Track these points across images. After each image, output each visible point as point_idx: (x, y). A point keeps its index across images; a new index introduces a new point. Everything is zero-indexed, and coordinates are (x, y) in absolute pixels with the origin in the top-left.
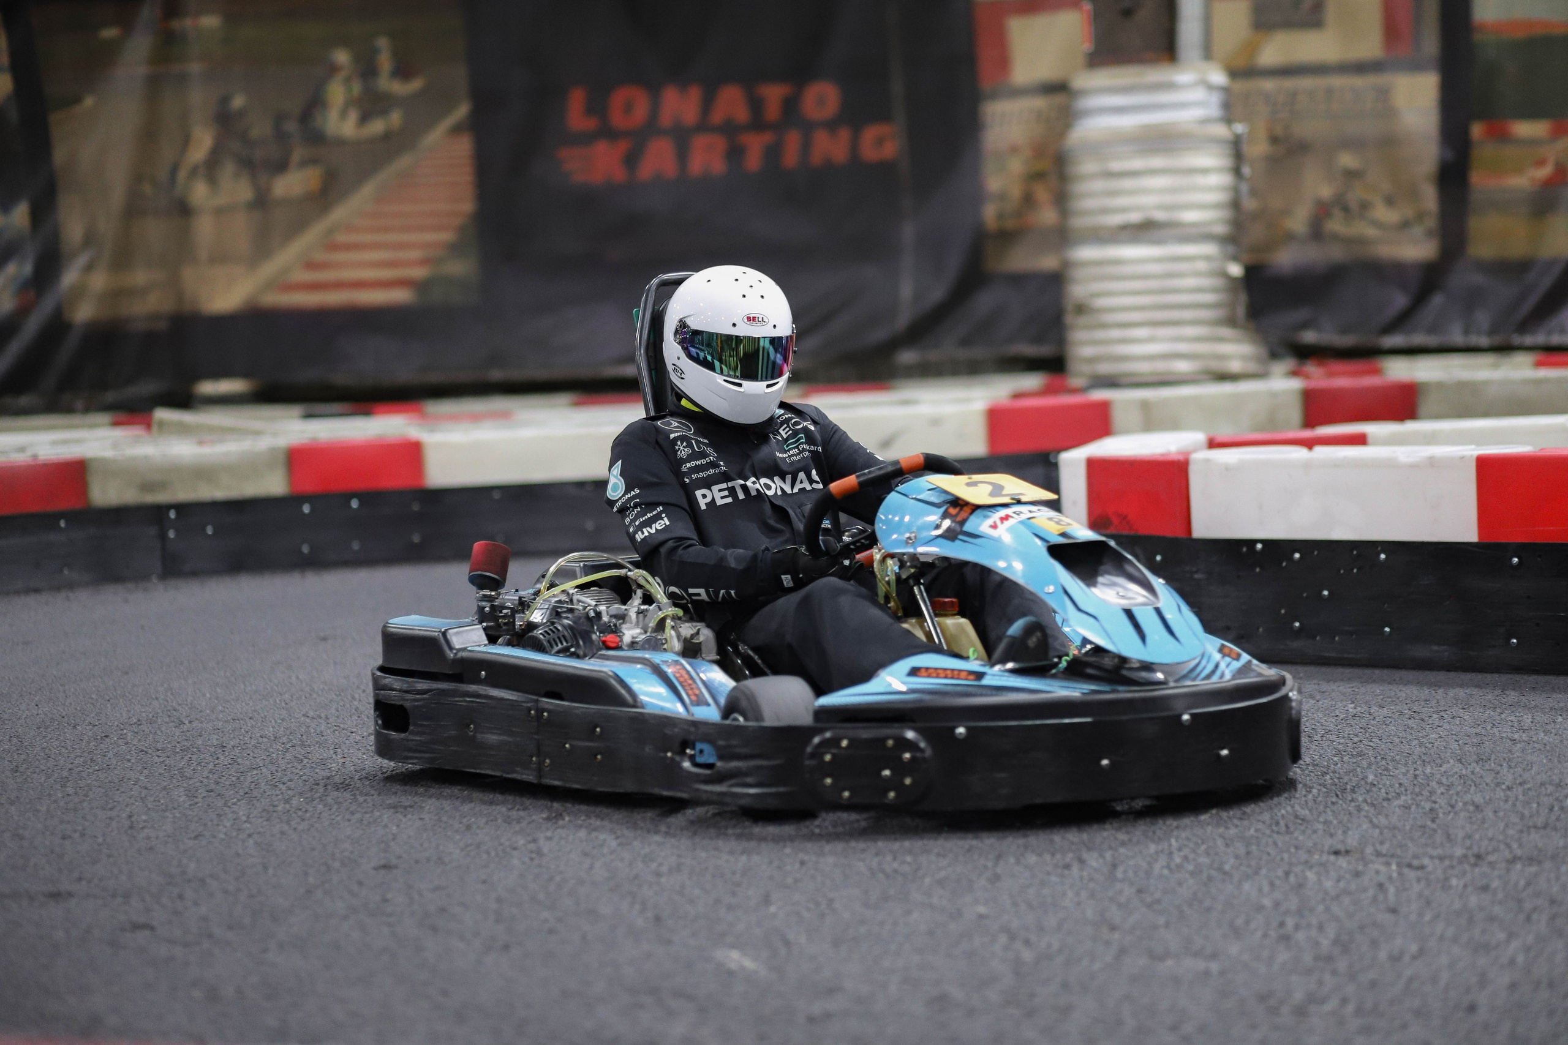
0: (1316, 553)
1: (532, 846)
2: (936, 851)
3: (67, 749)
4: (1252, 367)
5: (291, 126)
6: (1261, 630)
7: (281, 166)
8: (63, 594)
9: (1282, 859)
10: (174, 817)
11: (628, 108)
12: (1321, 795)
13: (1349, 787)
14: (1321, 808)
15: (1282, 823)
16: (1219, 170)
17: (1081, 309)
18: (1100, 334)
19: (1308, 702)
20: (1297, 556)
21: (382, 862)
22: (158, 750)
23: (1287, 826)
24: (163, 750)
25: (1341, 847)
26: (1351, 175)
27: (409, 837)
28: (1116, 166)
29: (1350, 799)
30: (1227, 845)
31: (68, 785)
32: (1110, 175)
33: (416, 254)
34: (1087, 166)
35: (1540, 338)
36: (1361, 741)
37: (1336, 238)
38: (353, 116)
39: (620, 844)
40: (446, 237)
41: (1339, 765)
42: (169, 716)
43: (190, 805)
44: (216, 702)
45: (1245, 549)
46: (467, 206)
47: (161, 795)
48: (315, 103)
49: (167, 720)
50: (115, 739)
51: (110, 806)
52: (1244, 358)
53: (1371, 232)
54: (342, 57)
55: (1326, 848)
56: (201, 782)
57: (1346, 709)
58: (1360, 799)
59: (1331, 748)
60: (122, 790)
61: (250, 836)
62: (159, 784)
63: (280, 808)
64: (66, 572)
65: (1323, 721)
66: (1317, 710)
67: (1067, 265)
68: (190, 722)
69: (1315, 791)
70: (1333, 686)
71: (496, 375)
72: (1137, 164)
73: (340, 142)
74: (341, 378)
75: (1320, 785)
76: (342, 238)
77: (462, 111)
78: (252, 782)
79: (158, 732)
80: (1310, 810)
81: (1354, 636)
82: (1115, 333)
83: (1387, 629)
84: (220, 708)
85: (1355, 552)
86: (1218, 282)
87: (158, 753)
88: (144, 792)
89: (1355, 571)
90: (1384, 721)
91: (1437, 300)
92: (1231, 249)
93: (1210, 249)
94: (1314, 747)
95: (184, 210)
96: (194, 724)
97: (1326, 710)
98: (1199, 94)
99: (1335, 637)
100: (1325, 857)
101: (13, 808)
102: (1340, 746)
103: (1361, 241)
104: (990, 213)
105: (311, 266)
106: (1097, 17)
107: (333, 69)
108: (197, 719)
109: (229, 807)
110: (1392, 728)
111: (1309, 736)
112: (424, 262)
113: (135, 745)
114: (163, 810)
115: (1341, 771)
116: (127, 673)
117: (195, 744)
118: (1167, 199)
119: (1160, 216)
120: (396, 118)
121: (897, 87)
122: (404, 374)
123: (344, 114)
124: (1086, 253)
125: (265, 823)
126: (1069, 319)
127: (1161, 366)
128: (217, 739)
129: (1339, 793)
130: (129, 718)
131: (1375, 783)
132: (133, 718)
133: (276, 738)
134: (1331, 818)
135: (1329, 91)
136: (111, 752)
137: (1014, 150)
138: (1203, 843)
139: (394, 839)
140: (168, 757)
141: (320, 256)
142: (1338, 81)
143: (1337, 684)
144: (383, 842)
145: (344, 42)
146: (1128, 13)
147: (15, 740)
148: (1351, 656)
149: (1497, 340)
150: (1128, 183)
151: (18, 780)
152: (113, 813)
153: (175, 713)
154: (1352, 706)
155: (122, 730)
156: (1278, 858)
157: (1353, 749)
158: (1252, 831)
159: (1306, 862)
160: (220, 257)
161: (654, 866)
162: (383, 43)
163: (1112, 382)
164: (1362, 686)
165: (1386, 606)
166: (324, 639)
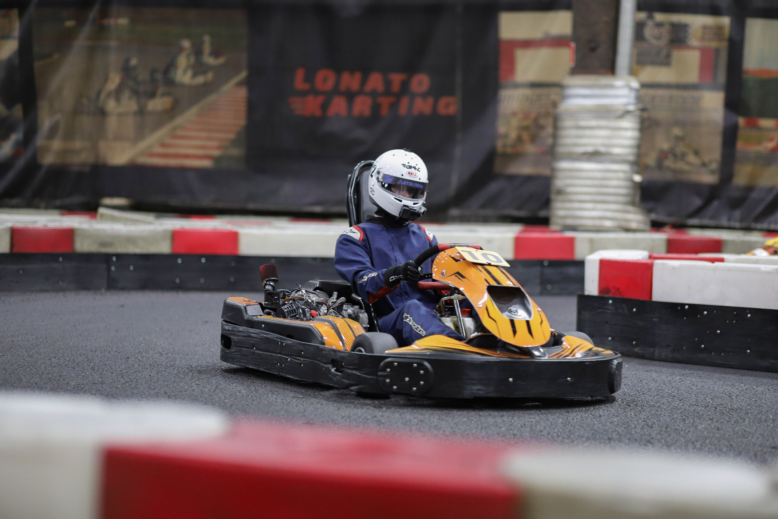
0: (715, 312)
1: (374, 419)
2: (576, 434)
3: (112, 362)
4: (642, 226)
5: (159, 76)
6: (685, 348)
7: (152, 95)
8: (61, 294)
9: (749, 449)
10: (188, 395)
11: (325, 80)
12: (751, 423)
13: (762, 419)
14: (755, 428)
15: (740, 433)
16: (632, 129)
17: (560, 192)
18: (568, 205)
19: (720, 382)
20: (705, 313)
21: (306, 421)
22: (159, 365)
23: (742, 434)
24: (161, 365)
25: (773, 445)
26: (679, 139)
27: (312, 411)
28: (583, 123)
29: (766, 425)
30: (719, 441)
31: (125, 377)
32: (579, 128)
33: (215, 144)
34: (567, 123)
35: (765, 226)
36: (756, 401)
37: (669, 169)
38: (189, 74)
39: (418, 421)
40: (232, 136)
41: (752, 410)
42: (154, 351)
43: (192, 390)
44: (173, 346)
45: (679, 308)
46: (242, 122)
47: (174, 385)
48: (171, 66)
49: (154, 352)
50: (134, 359)
51: (152, 388)
52: (638, 222)
53: (686, 167)
54: (186, 44)
55: (768, 445)
56: (190, 380)
57: (741, 386)
58: (772, 425)
59: (744, 402)
60: (154, 381)
61: (232, 405)
62: (170, 380)
63: (238, 394)
64: (61, 283)
65: (732, 390)
66: (727, 385)
67: (553, 170)
68: (166, 354)
69: (747, 421)
70: (729, 376)
71: (251, 206)
72: (593, 123)
73: (182, 86)
74: (174, 202)
75: (748, 418)
76: (179, 133)
77: (243, 75)
78: (216, 382)
79: (153, 357)
80: (750, 428)
81: (731, 354)
82: (576, 205)
83: (749, 351)
84: (177, 349)
85: (735, 313)
86: (628, 184)
87: (160, 366)
88: (166, 383)
89: (734, 321)
90: (763, 393)
91: (715, 204)
92: (635, 168)
93: (625, 167)
94: (735, 402)
95: (102, 113)
96: (169, 355)
97: (731, 386)
98: (625, 92)
99: (721, 353)
100: (770, 450)
101: (104, 386)
102: (748, 402)
103: (681, 172)
104: (499, 145)
105: (163, 145)
106: (578, 50)
107: (181, 50)
108: (168, 353)
109: (212, 392)
110: (767, 395)
111: (730, 397)
112: (219, 148)
113: (145, 362)
114: (180, 391)
115: (755, 413)
116: (117, 331)
117: (176, 363)
118: (606, 141)
119: (602, 149)
120: (210, 76)
121: (459, 79)
122: (206, 202)
123: (185, 72)
124: (564, 165)
125: (236, 400)
126: (553, 197)
127: (597, 223)
128: (185, 362)
129: (760, 422)
130: (134, 350)
131: (774, 418)
132: (136, 351)
133: (214, 363)
134: (762, 433)
135: (671, 98)
136: (136, 365)
137: (514, 114)
138: (706, 439)
139: (305, 411)
140: (166, 368)
141: (168, 141)
142: (675, 93)
143: (729, 375)
144: (300, 412)
145: (188, 36)
146: (593, 50)
147: (83, 356)
148: (729, 363)
149: (744, 225)
150: (588, 132)
151: (97, 374)
152: (156, 390)
153: (156, 350)
154: (742, 385)
155: (134, 355)
156: (747, 448)
157: (755, 403)
158: (727, 435)
159: (762, 451)
160: (118, 138)
161: (441, 432)
162: (207, 39)
163: (574, 228)
164: (743, 376)
165: (749, 339)
166: (206, 322)
